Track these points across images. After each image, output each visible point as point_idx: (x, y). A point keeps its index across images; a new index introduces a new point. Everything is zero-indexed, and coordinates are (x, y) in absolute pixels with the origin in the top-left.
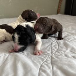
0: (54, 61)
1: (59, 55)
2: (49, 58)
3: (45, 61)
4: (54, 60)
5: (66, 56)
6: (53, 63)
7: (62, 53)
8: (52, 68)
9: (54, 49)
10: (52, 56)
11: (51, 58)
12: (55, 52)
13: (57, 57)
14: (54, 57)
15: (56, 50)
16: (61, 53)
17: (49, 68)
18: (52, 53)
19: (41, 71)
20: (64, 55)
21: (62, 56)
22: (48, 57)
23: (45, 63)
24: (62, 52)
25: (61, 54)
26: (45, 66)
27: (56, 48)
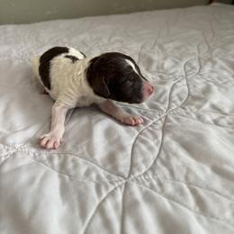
0: (170, 126)
1: (183, 116)
2: (160, 119)
3: (151, 126)
4: (169, 124)
5: (199, 117)
6: (165, 129)
7: (191, 110)
10: (166, 117)
11: (163, 119)
12: (175, 107)
13: (177, 119)
14: (171, 118)
15: (179, 103)
16: (188, 110)
18: (169, 108)
20: (194, 116)
21: (191, 117)
23: (150, 128)
24: (192, 108)
25: (187, 113)
26: (148, 134)
27: (181, 99)
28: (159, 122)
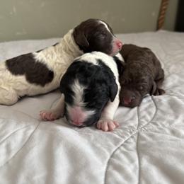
0: (144, 145)
1: (156, 132)
2: (132, 137)
3: (122, 145)
4: (143, 142)
5: (173, 132)
6: (141, 150)
7: (163, 125)
8: (137, 162)
9: (144, 117)
10: (138, 134)
11: (136, 137)
12: (146, 123)
13: (151, 136)
14: (143, 135)
15: (149, 118)
16: (161, 126)
17: (132, 161)
18: (139, 124)
19: (111, 169)
20: (168, 131)
22: (130, 135)
23: (122, 148)
24: (164, 123)
25: (161, 129)
26: (122, 156)
27: (150, 114)
28: (132, 140)
